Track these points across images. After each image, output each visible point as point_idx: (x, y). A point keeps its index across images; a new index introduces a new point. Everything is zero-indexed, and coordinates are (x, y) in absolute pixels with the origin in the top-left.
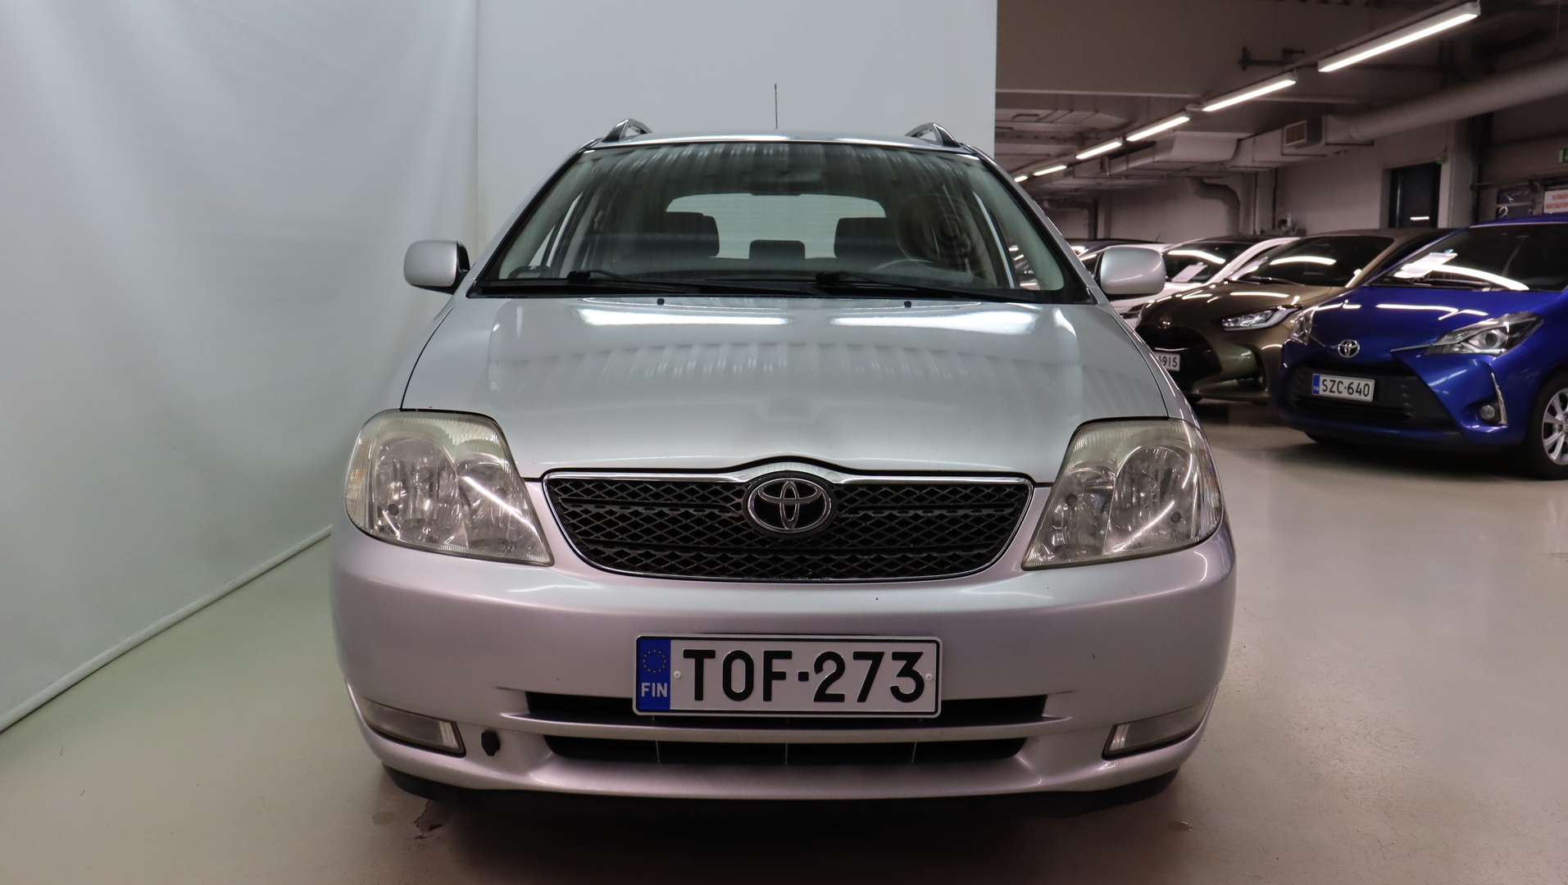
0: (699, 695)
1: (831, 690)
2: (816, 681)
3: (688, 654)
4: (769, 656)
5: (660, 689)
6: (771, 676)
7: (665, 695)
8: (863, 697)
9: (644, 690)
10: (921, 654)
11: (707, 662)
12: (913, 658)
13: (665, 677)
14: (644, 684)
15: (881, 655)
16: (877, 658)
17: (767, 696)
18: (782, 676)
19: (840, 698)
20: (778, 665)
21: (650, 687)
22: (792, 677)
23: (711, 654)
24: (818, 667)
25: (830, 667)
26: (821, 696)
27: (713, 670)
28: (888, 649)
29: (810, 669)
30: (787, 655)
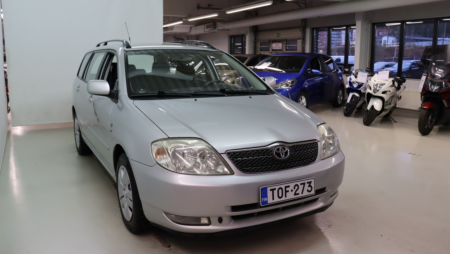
0: (273, 199)
1: (297, 193)
2: (294, 191)
3: (271, 190)
4: (286, 187)
5: (266, 199)
6: (286, 192)
7: (267, 200)
8: (302, 193)
9: (263, 200)
10: (312, 182)
11: (274, 191)
12: (310, 183)
13: (266, 196)
14: (262, 199)
15: (305, 183)
16: (304, 184)
17: (286, 196)
18: (288, 191)
19: (298, 194)
20: (287, 189)
21: (264, 199)
22: (290, 191)
23: (275, 189)
24: (294, 188)
25: (296, 187)
26: (295, 194)
27: (276, 192)
28: (306, 182)
29: (293, 189)
30: (289, 186)
